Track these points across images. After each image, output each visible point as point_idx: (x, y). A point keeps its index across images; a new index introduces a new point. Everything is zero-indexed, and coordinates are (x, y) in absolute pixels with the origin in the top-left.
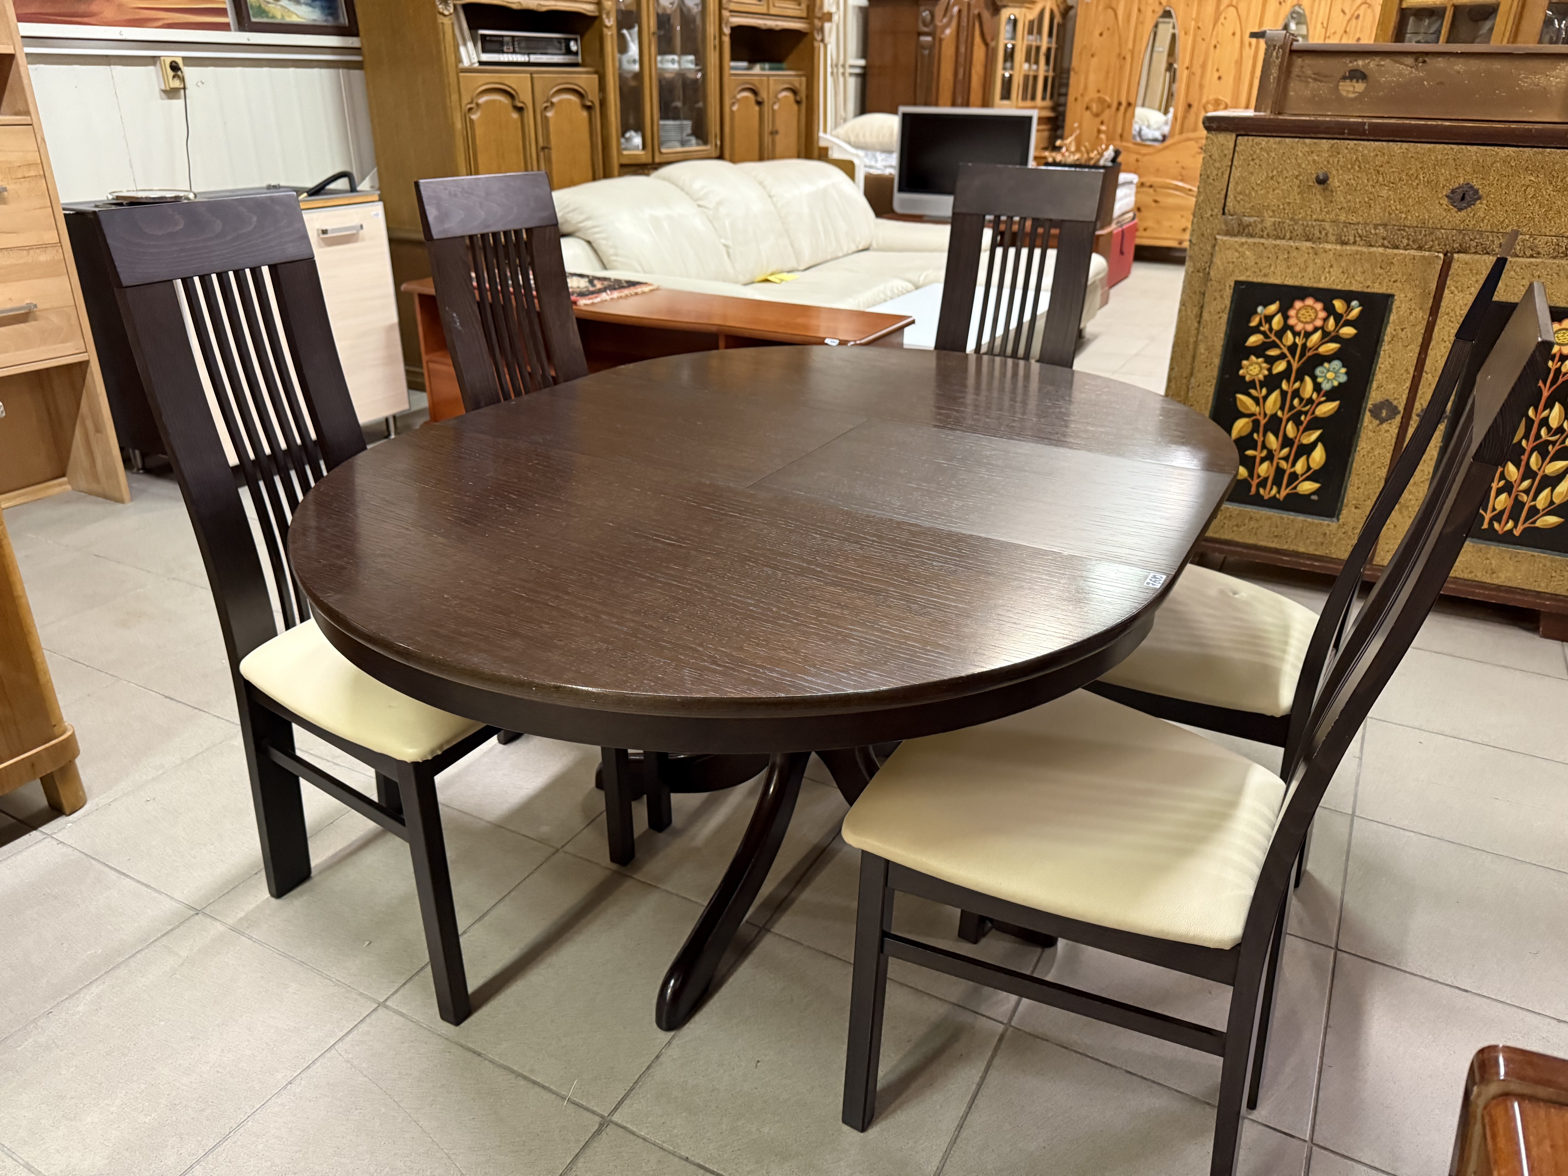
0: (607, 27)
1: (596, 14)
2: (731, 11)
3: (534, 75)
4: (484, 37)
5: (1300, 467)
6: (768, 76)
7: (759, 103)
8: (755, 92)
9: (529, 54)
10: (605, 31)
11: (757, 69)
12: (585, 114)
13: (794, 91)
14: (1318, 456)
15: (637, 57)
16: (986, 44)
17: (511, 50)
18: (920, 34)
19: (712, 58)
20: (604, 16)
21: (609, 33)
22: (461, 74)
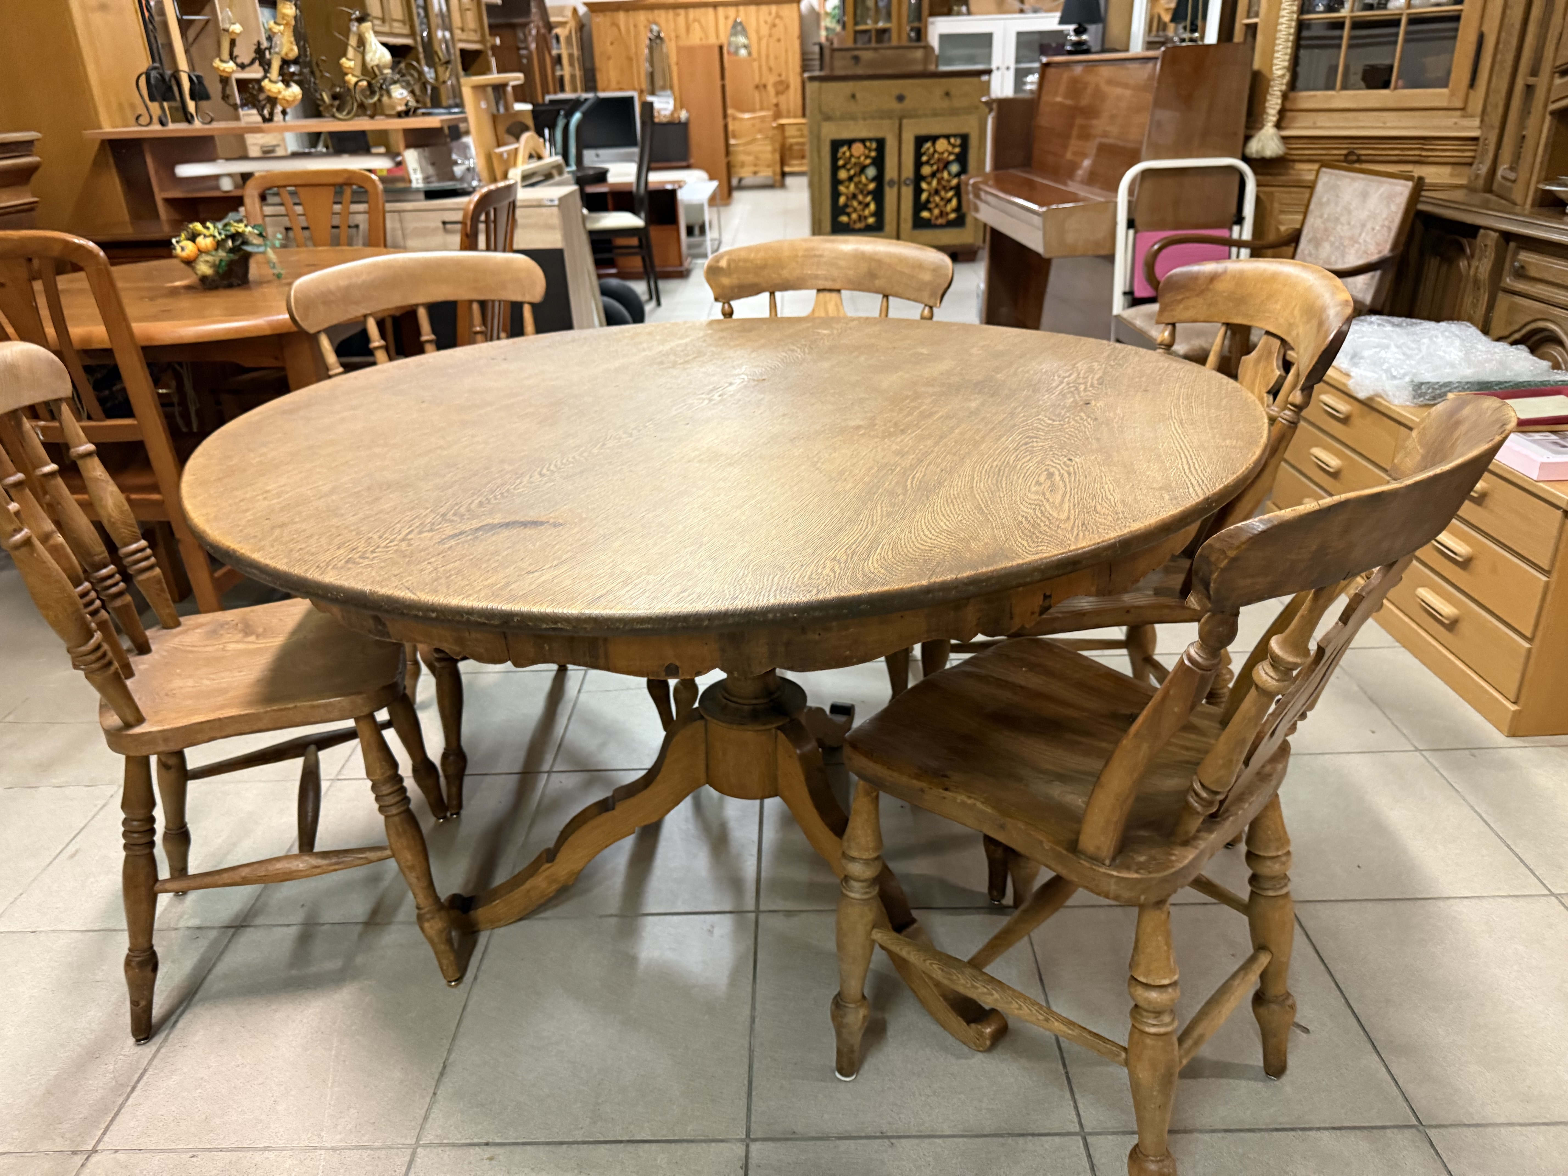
5: (867, 212)
14: (872, 207)
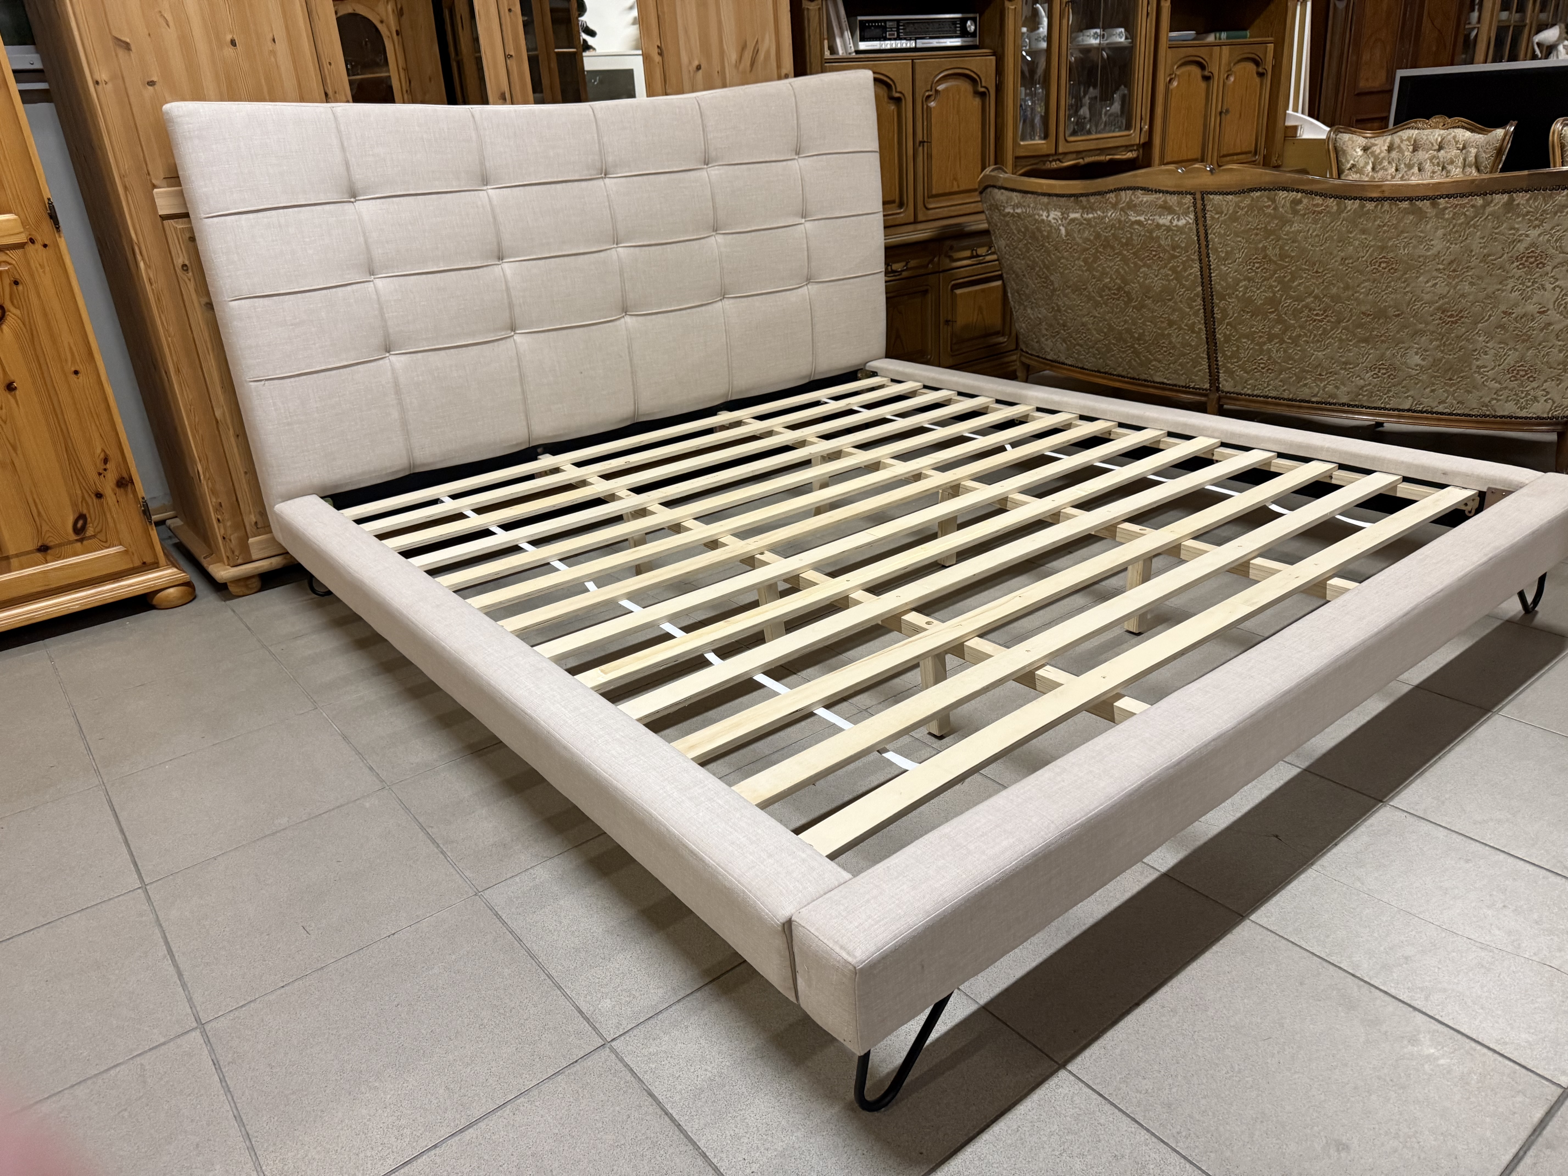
3: (917, 62)
4: (863, 23)
6: (1223, 45)
7: (1207, 79)
8: (1201, 66)
9: (916, 39)
11: (1209, 38)
12: (977, 102)
13: (1256, 62)
15: (1046, 33)
17: (896, 36)
19: (1144, 25)
22: (826, 65)
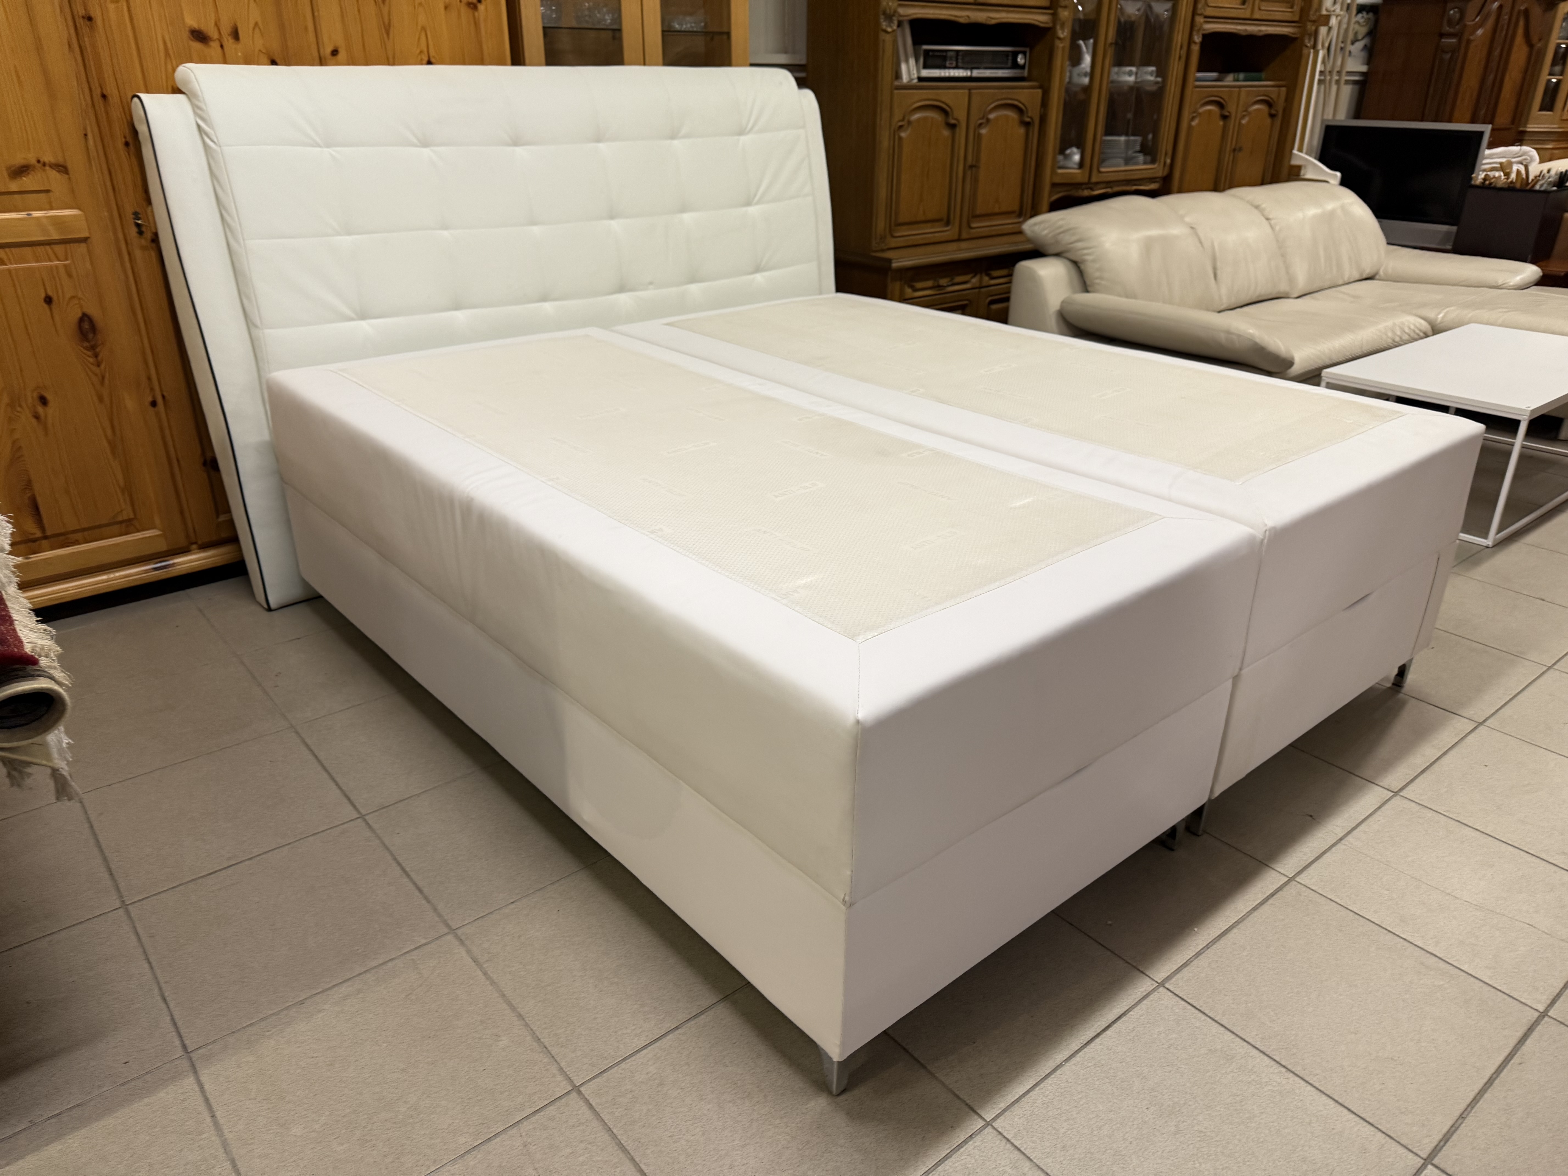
0: (1059, 39)
1: (1050, 25)
2: (1206, 17)
3: (973, 91)
4: (927, 52)
6: (1240, 87)
7: (1224, 117)
8: (1221, 105)
9: (972, 69)
10: (1058, 43)
11: (1229, 80)
12: (1022, 131)
13: (1269, 104)
15: (1088, 70)
16: (1530, 44)
17: (954, 65)
18: (1442, 35)
19: (1175, 68)
20: (1058, 27)
21: (1061, 45)
22: (896, 91)
